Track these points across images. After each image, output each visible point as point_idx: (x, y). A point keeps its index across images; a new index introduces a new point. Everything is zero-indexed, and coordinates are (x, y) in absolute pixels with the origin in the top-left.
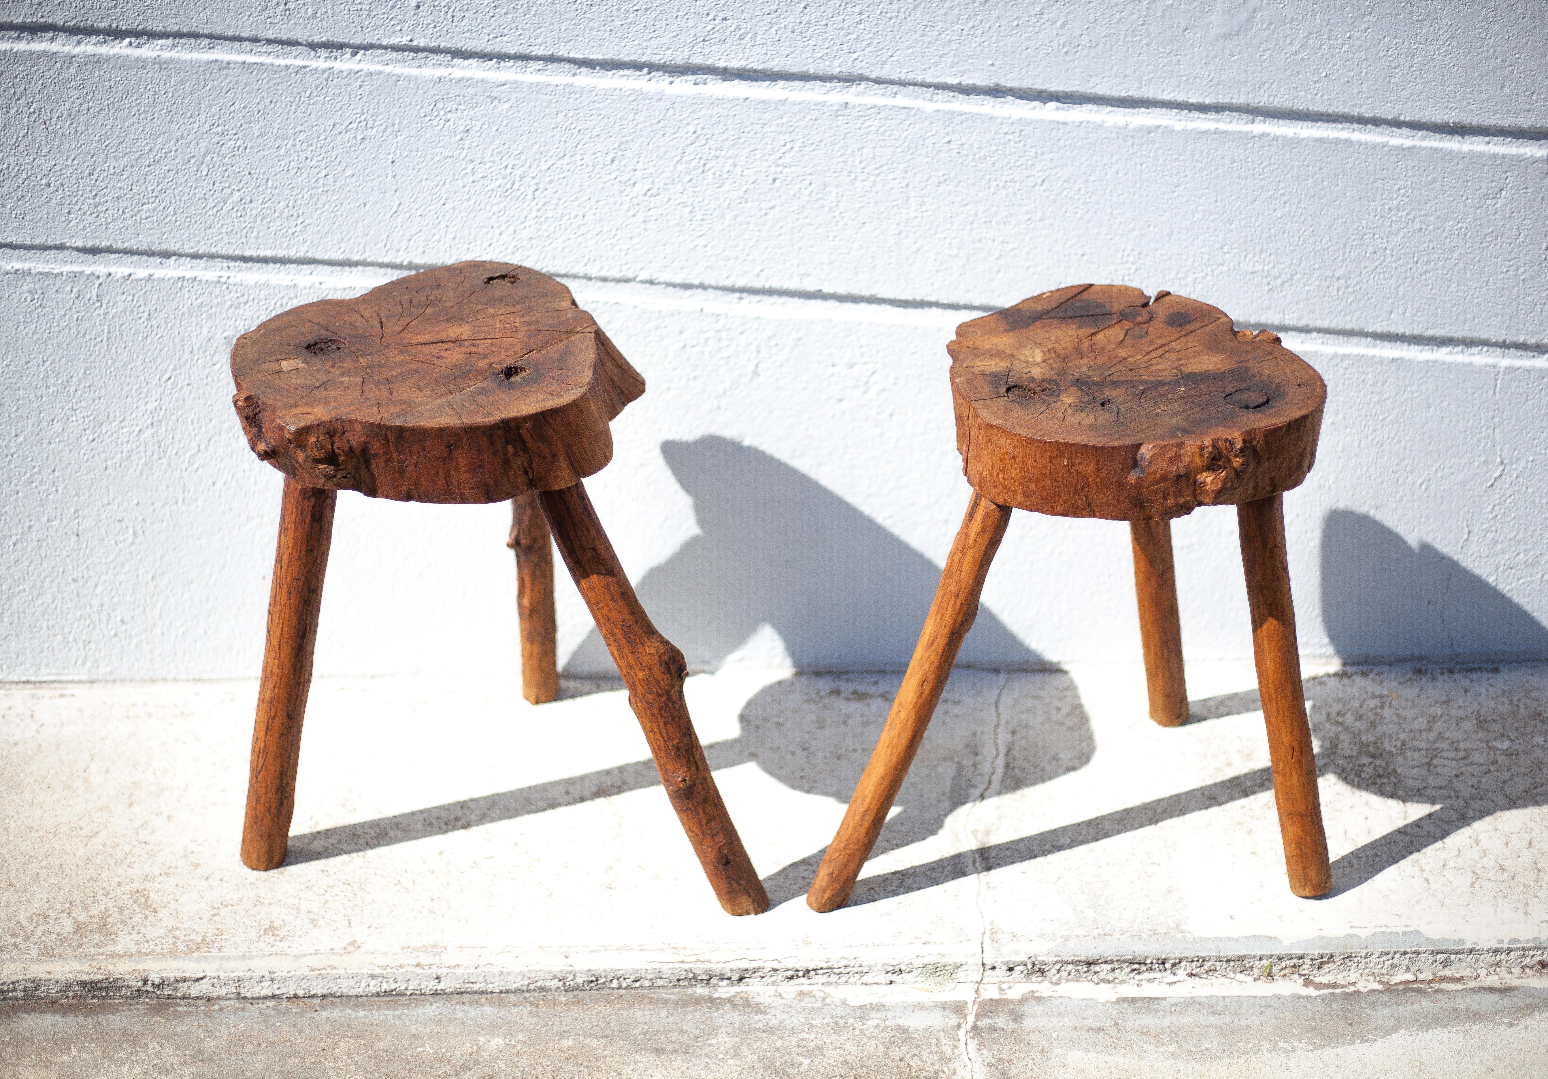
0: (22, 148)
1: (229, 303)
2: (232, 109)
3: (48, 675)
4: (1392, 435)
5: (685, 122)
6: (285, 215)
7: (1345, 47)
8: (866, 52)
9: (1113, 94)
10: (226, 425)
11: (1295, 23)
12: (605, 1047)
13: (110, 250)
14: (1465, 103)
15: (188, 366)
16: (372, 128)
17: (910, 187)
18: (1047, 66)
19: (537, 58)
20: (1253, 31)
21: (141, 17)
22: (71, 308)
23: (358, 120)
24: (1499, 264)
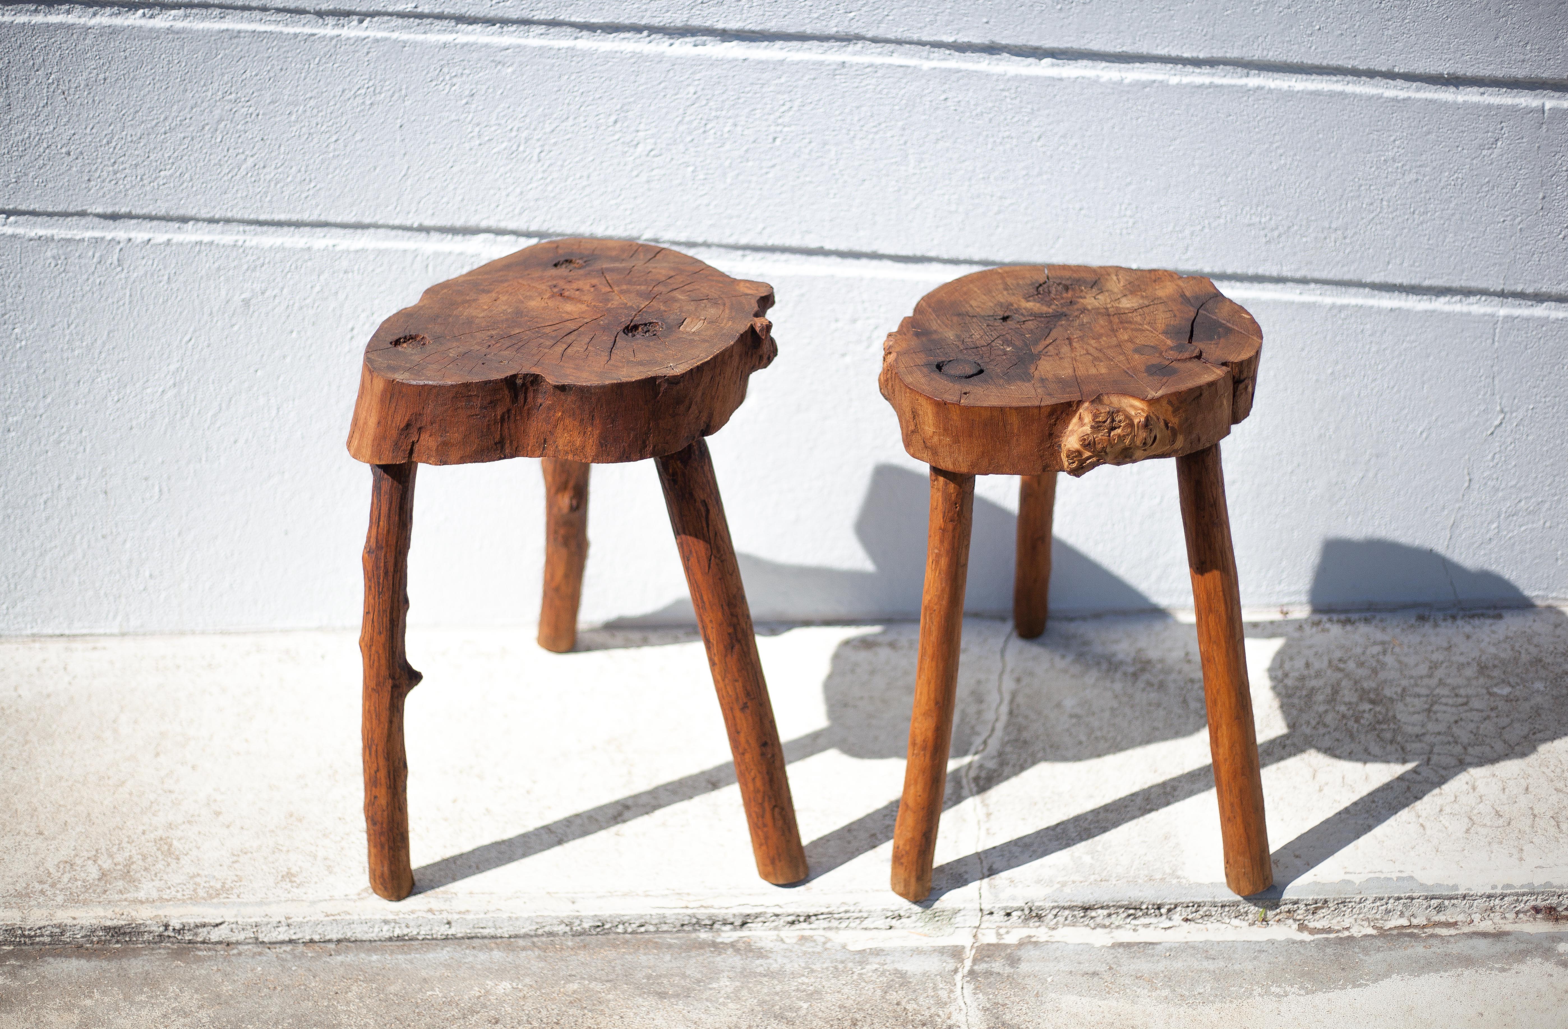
0: (42, 118)
1: (245, 267)
2: (244, 77)
3: (81, 628)
4: (1392, 384)
5: (686, 83)
6: (298, 180)
8: (862, 12)
9: (1108, 50)
10: (246, 385)
12: (609, 991)
13: (129, 216)
14: (1459, 54)
15: (207, 327)
16: (380, 93)
17: (909, 144)
18: (1041, 23)
19: (539, 23)
22: (93, 273)
23: (366, 86)
24: (1496, 214)
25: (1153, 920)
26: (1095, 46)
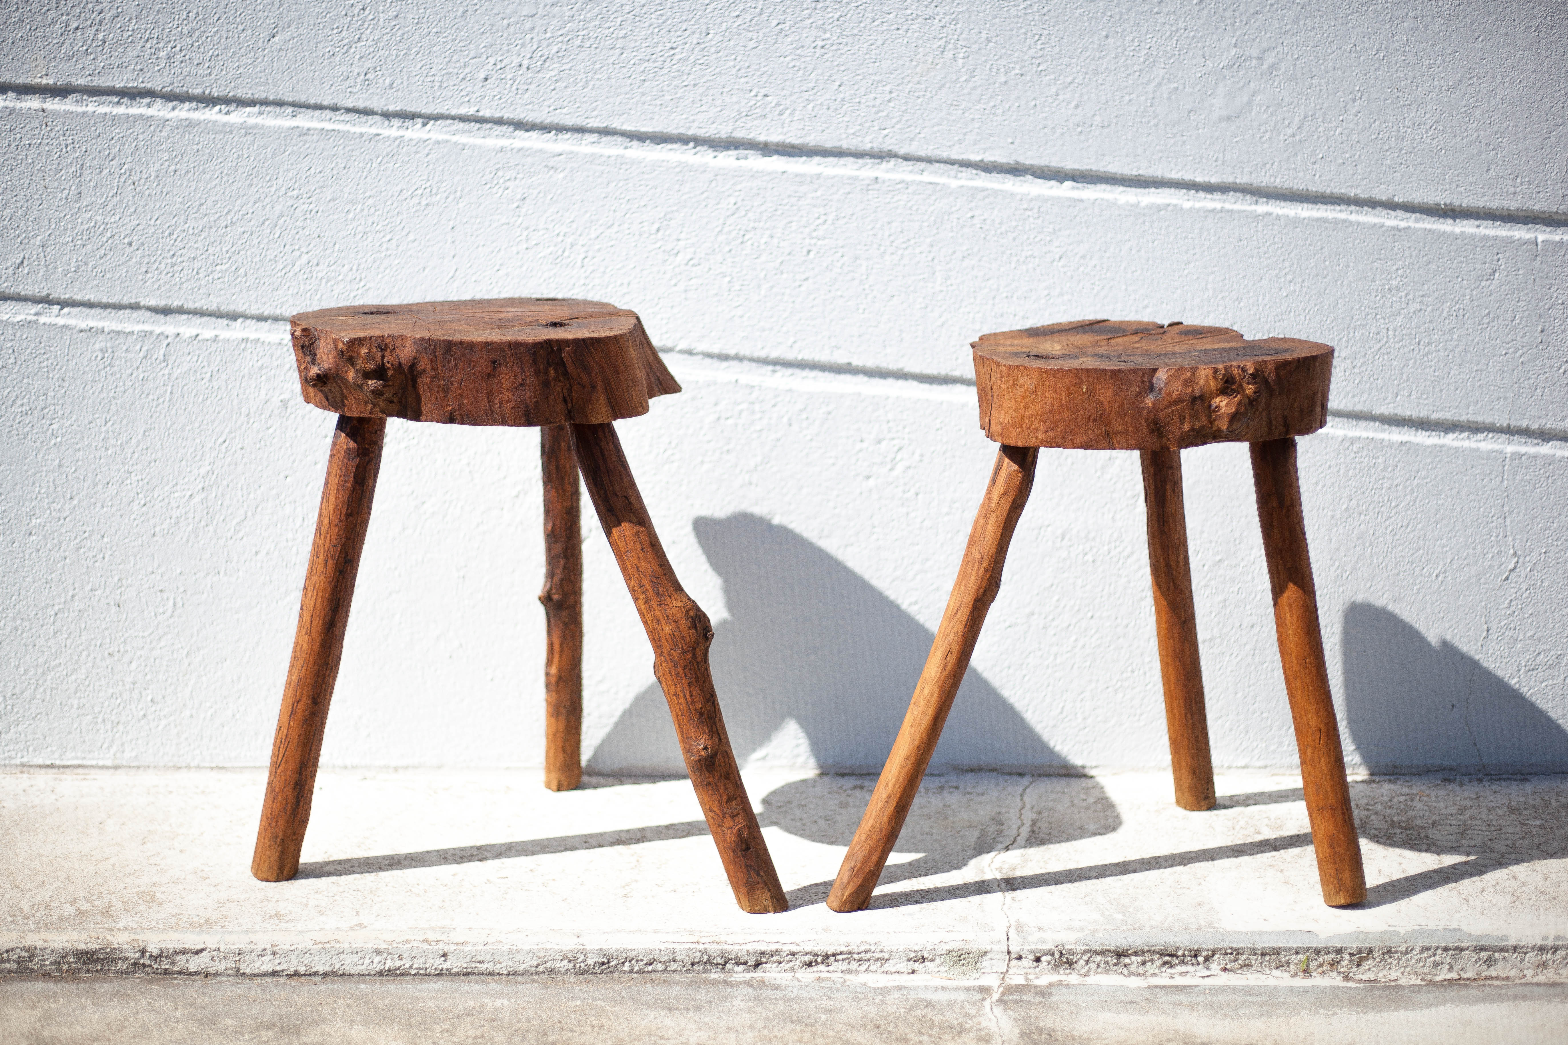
0: (109, 207)
2: (308, 173)
3: (73, 758)
4: (1405, 523)
5: (727, 194)
6: (349, 278)
7: (1339, 130)
8: (895, 129)
9: (1125, 173)
10: (274, 492)
11: (1292, 107)
12: (614, 1006)
13: (181, 311)
15: (243, 429)
16: (436, 194)
17: (936, 261)
18: (1063, 145)
19: (592, 131)
20: (1253, 114)
21: (233, 84)
22: (138, 368)
23: (423, 187)
24: (1498, 346)
25: (1190, 968)
26: (1114, 168)
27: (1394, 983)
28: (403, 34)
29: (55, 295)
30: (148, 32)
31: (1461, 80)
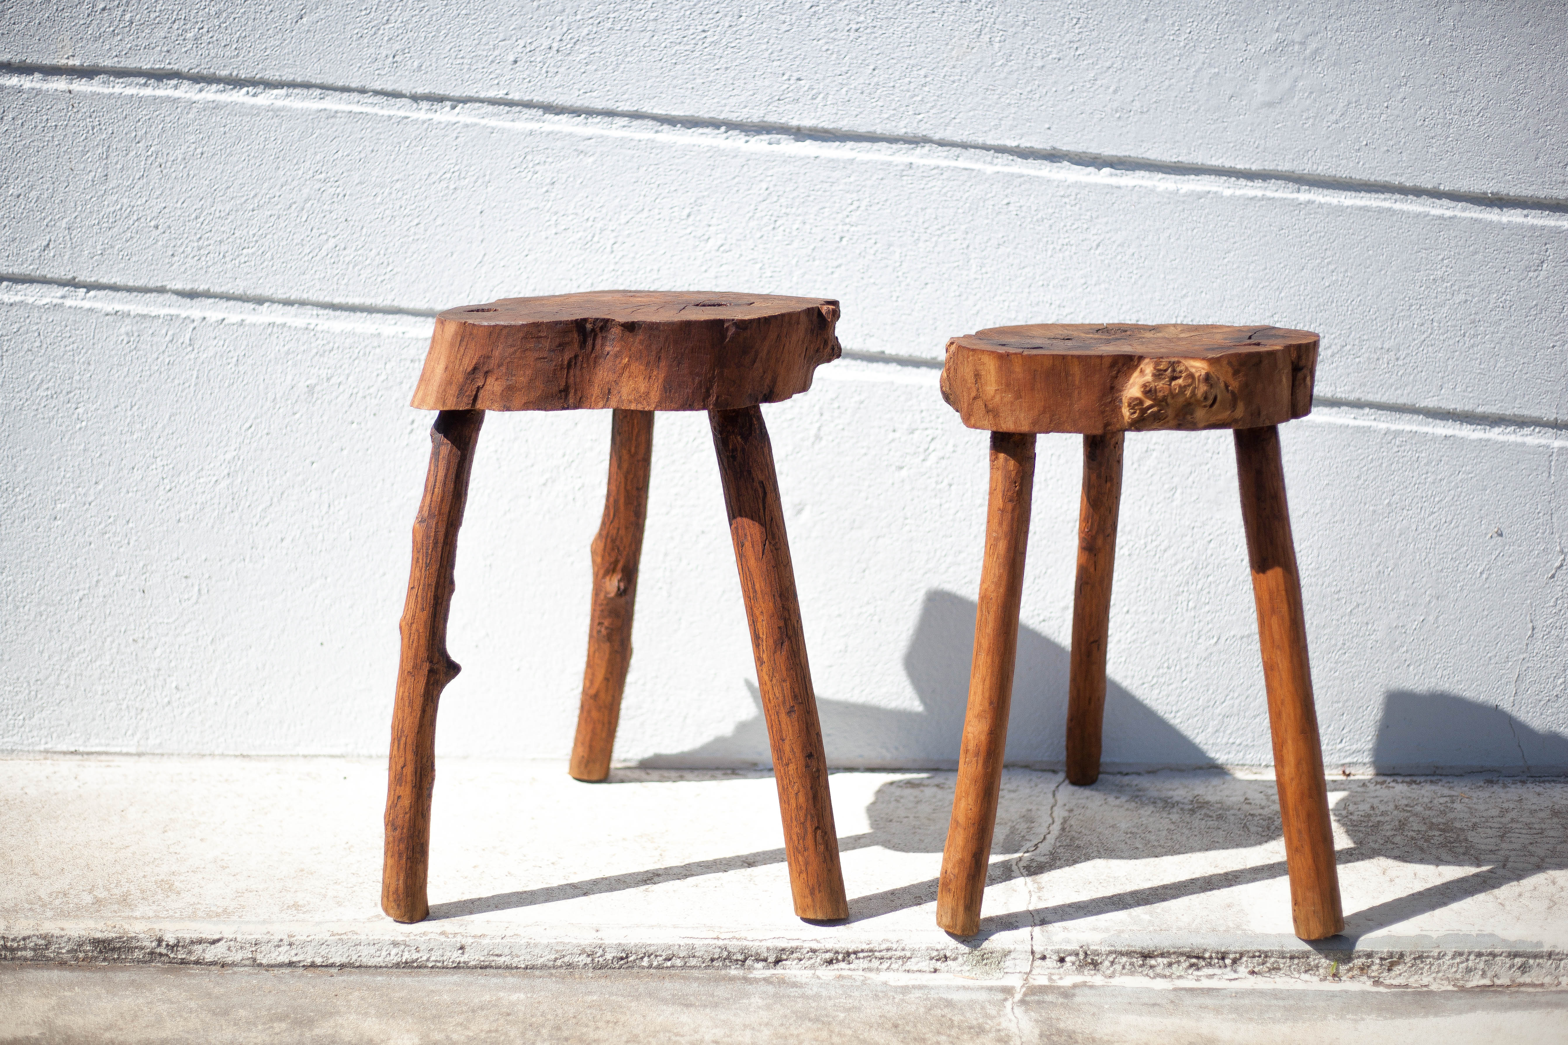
0: (135, 190)
1: (315, 351)
2: (336, 156)
3: (97, 745)
4: (1449, 518)
5: (758, 179)
6: (376, 263)
7: (1383, 117)
8: (930, 114)
9: (1164, 159)
10: (300, 478)
11: (1335, 93)
12: (631, 1002)
13: (207, 295)
14: (1501, 174)
15: (269, 415)
16: (465, 178)
17: (971, 248)
18: (1100, 131)
19: (623, 115)
20: (1296, 99)
21: (260, 66)
22: (164, 352)
23: (452, 170)
24: (1545, 339)
25: (1217, 971)
26: (1153, 155)
27: (1425, 989)
28: (432, 16)
29: (81, 278)
30: (175, 13)
31: (1509, 67)
